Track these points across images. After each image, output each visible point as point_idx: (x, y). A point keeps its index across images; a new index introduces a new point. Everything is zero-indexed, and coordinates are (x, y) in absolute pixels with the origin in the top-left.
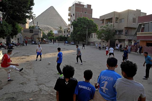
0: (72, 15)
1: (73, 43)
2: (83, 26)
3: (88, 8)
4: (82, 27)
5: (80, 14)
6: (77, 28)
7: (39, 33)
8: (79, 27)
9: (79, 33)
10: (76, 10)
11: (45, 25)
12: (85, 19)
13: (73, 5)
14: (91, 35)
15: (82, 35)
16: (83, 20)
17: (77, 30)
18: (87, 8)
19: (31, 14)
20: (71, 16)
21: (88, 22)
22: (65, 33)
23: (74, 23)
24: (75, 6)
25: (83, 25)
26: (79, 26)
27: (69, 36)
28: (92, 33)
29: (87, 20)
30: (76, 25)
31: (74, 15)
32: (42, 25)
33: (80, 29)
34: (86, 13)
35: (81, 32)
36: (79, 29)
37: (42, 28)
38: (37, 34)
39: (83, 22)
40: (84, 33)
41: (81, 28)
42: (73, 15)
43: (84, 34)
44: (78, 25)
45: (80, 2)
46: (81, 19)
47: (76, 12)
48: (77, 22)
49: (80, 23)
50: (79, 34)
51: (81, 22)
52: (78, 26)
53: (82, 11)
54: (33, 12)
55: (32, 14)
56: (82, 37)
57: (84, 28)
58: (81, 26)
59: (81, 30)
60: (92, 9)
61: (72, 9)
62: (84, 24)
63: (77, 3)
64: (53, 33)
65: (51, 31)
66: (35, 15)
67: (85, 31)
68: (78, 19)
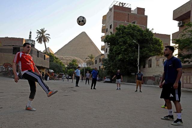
0: (107, 29)
2: (128, 42)
4: (127, 45)
6: (115, 47)
8: (120, 43)
9: (120, 57)
10: (115, 18)
13: (111, 10)
14: (147, 61)
15: (126, 60)
16: (129, 31)
17: (116, 51)
18: (136, 13)
19: (43, 34)
21: (141, 35)
22: (96, 63)
24: (113, 10)
25: (128, 39)
26: (120, 42)
27: (102, 67)
28: (151, 56)
29: (139, 30)
30: (115, 40)
31: (111, 27)
32: (68, 57)
33: (123, 50)
34: (134, 23)
35: (125, 54)
36: (121, 49)
39: (129, 34)
40: (132, 58)
41: (124, 48)
43: (132, 60)
44: (118, 40)
45: (122, 4)
46: (125, 28)
47: (115, 21)
48: (117, 34)
49: (123, 37)
50: (120, 60)
52: (118, 43)
53: (127, 19)
54: (46, 31)
56: (128, 67)
57: (130, 45)
58: (125, 43)
59: (124, 51)
60: (147, 16)
61: (107, 18)
64: (76, 64)
65: (74, 62)
66: (49, 35)
67: (133, 52)
68: (119, 28)
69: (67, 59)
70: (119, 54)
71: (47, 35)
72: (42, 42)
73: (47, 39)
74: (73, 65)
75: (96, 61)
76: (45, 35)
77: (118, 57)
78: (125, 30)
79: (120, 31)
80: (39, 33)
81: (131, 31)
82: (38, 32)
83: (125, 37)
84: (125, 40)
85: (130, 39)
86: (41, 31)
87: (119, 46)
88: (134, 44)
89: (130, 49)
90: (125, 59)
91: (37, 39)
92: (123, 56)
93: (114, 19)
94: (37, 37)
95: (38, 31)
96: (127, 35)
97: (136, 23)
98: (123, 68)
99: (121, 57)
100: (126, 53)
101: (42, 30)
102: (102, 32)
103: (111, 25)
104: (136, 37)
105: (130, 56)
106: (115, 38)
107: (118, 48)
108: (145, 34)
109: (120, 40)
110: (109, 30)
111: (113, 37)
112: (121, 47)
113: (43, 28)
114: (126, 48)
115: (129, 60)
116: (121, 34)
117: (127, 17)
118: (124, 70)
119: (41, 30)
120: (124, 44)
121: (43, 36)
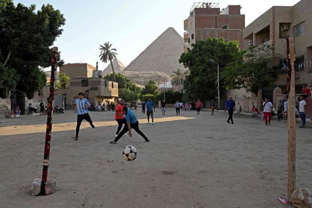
0: (189, 39)
2: (206, 61)
3: (230, 16)
4: (205, 64)
5: (208, 33)
8: (197, 63)
9: (197, 79)
10: (197, 25)
11: (152, 72)
12: (213, 42)
13: (191, 14)
15: (206, 83)
16: (208, 47)
18: (228, 14)
19: (107, 50)
20: (189, 42)
21: (223, 50)
23: (185, 56)
24: (194, 14)
25: (206, 58)
26: (197, 61)
29: (220, 45)
31: (192, 38)
32: (146, 73)
33: (200, 70)
34: (225, 27)
35: (203, 76)
36: (198, 70)
37: (146, 78)
39: (207, 51)
40: (211, 79)
41: (201, 68)
44: (194, 59)
45: (207, 4)
47: (198, 29)
49: (200, 55)
50: (197, 83)
51: (202, 52)
52: (195, 63)
53: (215, 24)
54: (111, 45)
55: (109, 49)
57: (210, 64)
58: (203, 61)
59: (201, 72)
60: (244, 16)
61: (189, 24)
62: (212, 54)
63: (202, 7)
64: (154, 87)
65: (151, 83)
66: (115, 50)
68: (196, 44)
69: (145, 76)
71: (113, 51)
72: (108, 60)
73: (114, 55)
74: (151, 87)
75: (182, 80)
76: (111, 51)
79: (197, 48)
80: (103, 48)
82: (101, 48)
84: (202, 59)
86: (105, 46)
89: (209, 69)
90: (204, 81)
91: (101, 57)
92: (201, 78)
93: (195, 27)
94: (100, 54)
95: (101, 46)
97: (228, 27)
99: (199, 80)
100: (205, 74)
101: (106, 45)
103: (193, 34)
105: (209, 78)
107: (195, 69)
108: (227, 49)
109: (197, 59)
111: (189, 56)
113: (107, 42)
114: (204, 68)
115: (208, 82)
116: (197, 52)
117: (214, 21)
118: (204, 94)
119: (104, 44)
120: (201, 64)
121: (108, 52)
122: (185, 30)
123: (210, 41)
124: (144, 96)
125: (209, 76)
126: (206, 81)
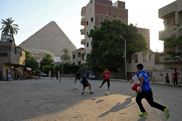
0: (88, 22)
1: (94, 77)
2: (114, 37)
3: (119, 8)
4: (113, 40)
6: (101, 42)
7: (10, 50)
8: (106, 39)
9: (107, 52)
13: (91, 1)
16: (114, 26)
17: (102, 46)
18: (117, 7)
19: (9, 25)
20: (87, 24)
21: (126, 30)
22: (74, 58)
25: (114, 34)
26: (106, 37)
27: (83, 62)
28: (137, 51)
30: (100, 35)
31: (92, 20)
34: (115, 16)
35: (111, 50)
36: (107, 44)
37: (36, 54)
38: (6, 55)
39: (114, 29)
40: (119, 53)
41: (110, 43)
42: (90, 21)
43: (119, 55)
46: (110, 23)
47: (96, 14)
48: (102, 29)
49: (108, 32)
52: (104, 38)
53: (108, 12)
54: (13, 21)
55: (11, 25)
56: (115, 62)
57: (116, 41)
58: (111, 38)
59: (110, 46)
61: (87, 10)
64: (51, 59)
65: (48, 57)
67: (119, 48)
68: (104, 23)
69: (35, 52)
70: (105, 49)
71: (15, 26)
73: (15, 30)
74: (48, 60)
75: (74, 56)
76: (12, 26)
77: (105, 53)
78: (110, 25)
79: (105, 26)
80: (5, 23)
81: (116, 26)
82: (3, 22)
83: (110, 32)
84: (110, 35)
85: (116, 34)
86: (6, 21)
87: (105, 41)
88: (119, 39)
89: (116, 45)
90: (112, 55)
91: (2, 30)
92: (110, 51)
93: (95, 12)
94: (2, 28)
95: (3, 20)
96: (113, 29)
97: (117, 16)
98: (110, 64)
100: (113, 48)
101: (8, 20)
102: (81, 25)
103: (93, 18)
104: (122, 32)
105: (116, 52)
106: (101, 33)
107: (104, 43)
108: (130, 29)
109: (106, 35)
110: (90, 23)
112: (108, 42)
113: (10, 18)
114: (112, 43)
116: (106, 29)
117: (108, 10)
119: (6, 19)
120: (110, 40)
121: (10, 27)
122: (81, 15)
123: (115, 21)
124: (43, 67)
125: (117, 50)
126: (114, 55)
